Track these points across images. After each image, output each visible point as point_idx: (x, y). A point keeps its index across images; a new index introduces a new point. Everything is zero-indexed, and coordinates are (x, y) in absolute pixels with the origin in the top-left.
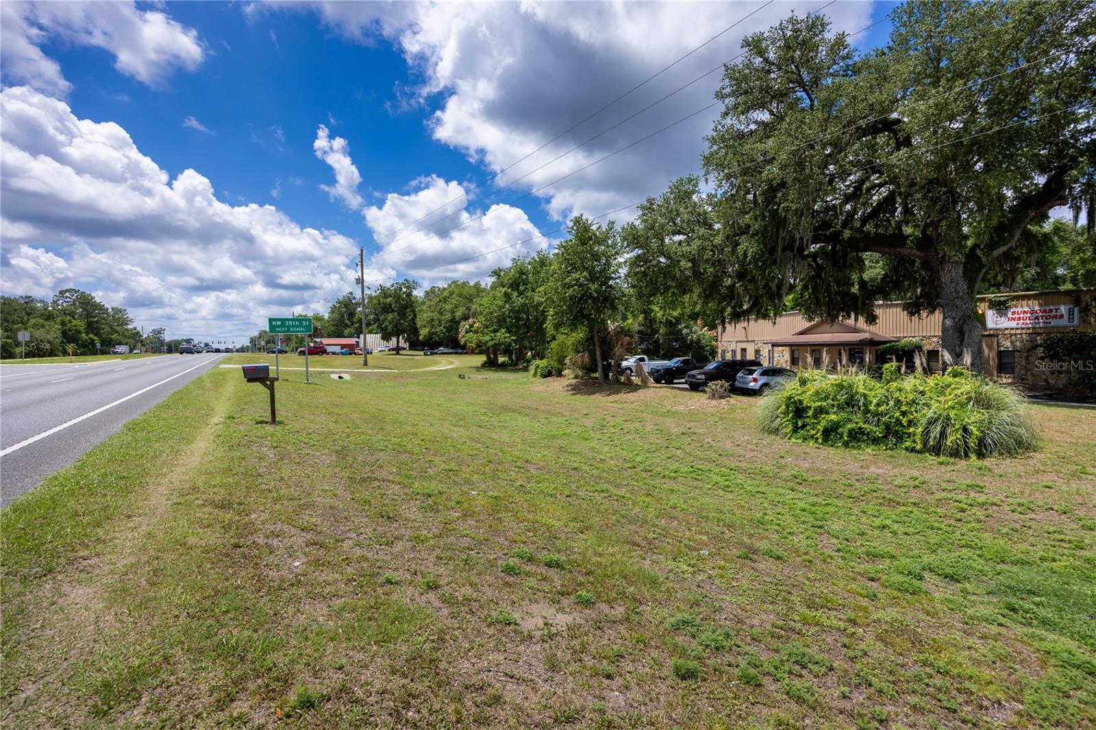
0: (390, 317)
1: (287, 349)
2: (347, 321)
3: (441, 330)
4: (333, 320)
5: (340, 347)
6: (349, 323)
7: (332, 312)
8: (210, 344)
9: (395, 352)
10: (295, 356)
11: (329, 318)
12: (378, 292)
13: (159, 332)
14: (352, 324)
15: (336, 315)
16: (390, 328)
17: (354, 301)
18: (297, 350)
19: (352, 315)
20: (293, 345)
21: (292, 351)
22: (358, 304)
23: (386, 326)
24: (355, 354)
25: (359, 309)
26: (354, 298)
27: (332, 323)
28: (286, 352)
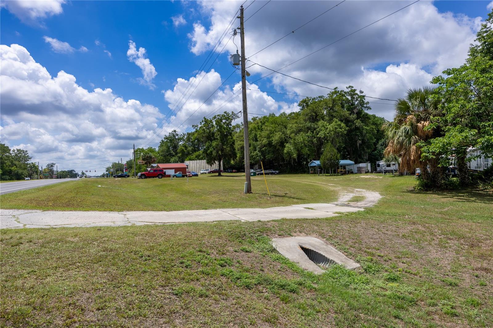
0: (214, 144)
1: (130, 174)
2: (172, 152)
3: (257, 154)
4: (162, 151)
5: (174, 170)
6: (174, 154)
7: (161, 146)
8: (85, 173)
9: (217, 174)
10: (135, 179)
11: (159, 150)
12: (203, 123)
13: (52, 166)
14: (177, 154)
15: (165, 148)
16: (214, 153)
17: (177, 137)
18: (137, 175)
19: (175, 147)
20: (133, 171)
21: (133, 175)
22: (180, 139)
23: (211, 152)
24: (187, 176)
25: (180, 143)
26: (177, 135)
27: (161, 153)
28: (128, 176)
